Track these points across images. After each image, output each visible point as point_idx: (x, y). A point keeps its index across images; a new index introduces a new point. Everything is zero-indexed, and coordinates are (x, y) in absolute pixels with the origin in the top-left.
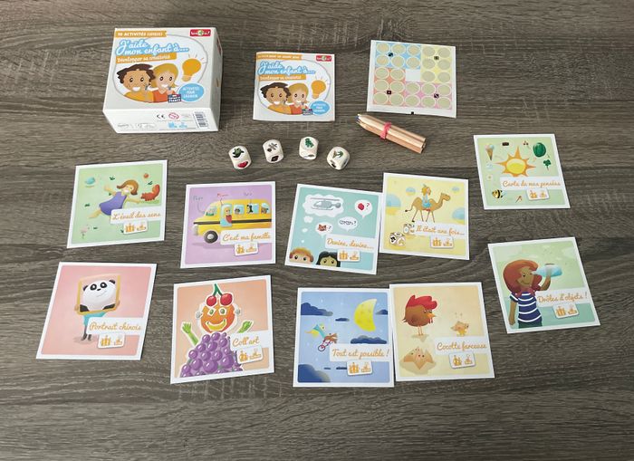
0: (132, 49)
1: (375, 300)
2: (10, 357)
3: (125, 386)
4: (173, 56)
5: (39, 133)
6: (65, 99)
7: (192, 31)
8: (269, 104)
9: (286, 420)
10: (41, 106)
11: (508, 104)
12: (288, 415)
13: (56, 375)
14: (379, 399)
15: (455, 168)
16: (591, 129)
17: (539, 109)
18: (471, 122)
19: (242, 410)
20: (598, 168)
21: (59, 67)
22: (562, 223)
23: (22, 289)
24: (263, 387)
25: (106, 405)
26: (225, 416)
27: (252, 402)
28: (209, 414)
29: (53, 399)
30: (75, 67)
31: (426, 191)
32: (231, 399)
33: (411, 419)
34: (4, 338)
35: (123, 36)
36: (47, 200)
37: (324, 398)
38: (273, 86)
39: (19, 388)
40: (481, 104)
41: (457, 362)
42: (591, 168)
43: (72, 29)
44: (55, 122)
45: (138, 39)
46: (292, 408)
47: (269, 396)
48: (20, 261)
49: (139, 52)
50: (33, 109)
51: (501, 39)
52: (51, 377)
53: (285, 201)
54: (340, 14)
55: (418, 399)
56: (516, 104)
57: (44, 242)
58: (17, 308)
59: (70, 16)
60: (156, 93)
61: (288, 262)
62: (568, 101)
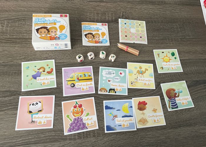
0: (40, 21)
1: (128, 103)
2: (5, 130)
3: (49, 137)
4: (55, 24)
5: (6, 51)
6: (14, 39)
7: (60, 15)
8: (88, 40)
9: (104, 143)
10: (6, 41)
11: (162, 40)
12: (105, 142)
13: (23, 136)
14: (132, 134)
15: (148, 60)
16: (187, 47)
17: (171, 41)
18: (152, 45)
19: (89, 142)
20: (190, 59)
21: (11, 27)
22: (181, 77)
23: (7, 106)
24: (95, 134)
25: (43, 144)
26: (84, 144)
27: (92, 139)
28: (78, 144)
29: (23, 144)
30: (17, 27)
31: (141, 68)
32: (85, 138)
33: (142, 140)
34: (2, 124)
35: (36, 17)
36: (12, 75)
37: (115, 135)
38: (88, 34)
39: (10, 141)
40: (154, 40)
41: (155, 121)
42: (188, 60)
43: (14, 13)
44: (12, 47)
45: (42, 18)
46: (105, 140)
47: (98, 136)
48: (5, 97)
49: (42, 22)
50: (3, 42)
51: (158, 19)
52: (21, 136)
53: (96, 72)
54: (108, 10)
55: (144, 133)
56: (165, 40)
57: (13, 90)
58: (6, 113)
59: (13, 8)
60: (50, 37)
61: (99, 93)
62: (180, 39)
